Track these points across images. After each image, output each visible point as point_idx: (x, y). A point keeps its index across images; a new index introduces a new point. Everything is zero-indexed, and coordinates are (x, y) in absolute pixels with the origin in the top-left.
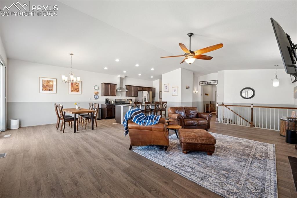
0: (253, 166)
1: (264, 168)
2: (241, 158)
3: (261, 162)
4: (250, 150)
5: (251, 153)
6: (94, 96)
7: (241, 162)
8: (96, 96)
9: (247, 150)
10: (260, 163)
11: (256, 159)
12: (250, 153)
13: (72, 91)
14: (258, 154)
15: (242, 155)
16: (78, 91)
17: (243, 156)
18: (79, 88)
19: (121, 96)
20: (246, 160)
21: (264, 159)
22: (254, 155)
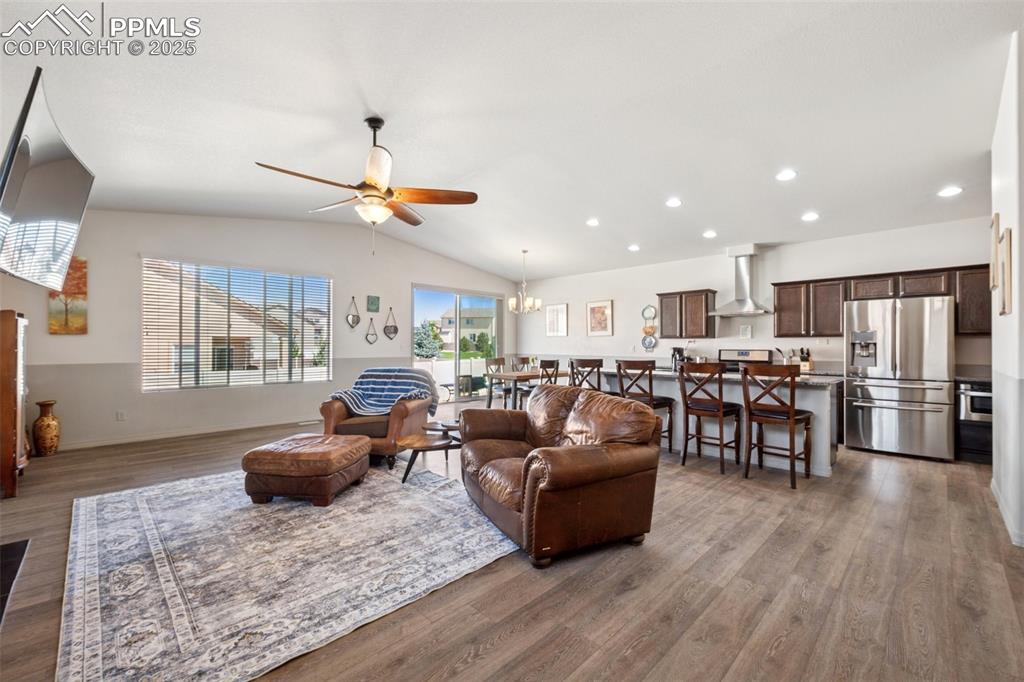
0: (138, 536)
1: (105, 547)
2: (183, 535)
3: (119, 556)
4: (182, 580)
5: (167, 569)
6: (644, 339)
7: (175, 528)
8: (648, 340)
9: (196, 577)
10: (121, 552)
11: (140, 556)
12: (171, 569)
13: (593, 329)
14: (140, 582)
15: (188, 545)
16: (605, 328)
17: (184, 546)
18: (606, 320)
19: (752, 336)
20: (164, 540)
21: (110, 572)
22: (151, 566)
